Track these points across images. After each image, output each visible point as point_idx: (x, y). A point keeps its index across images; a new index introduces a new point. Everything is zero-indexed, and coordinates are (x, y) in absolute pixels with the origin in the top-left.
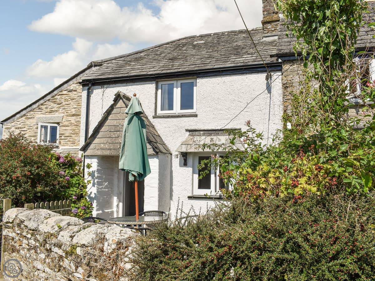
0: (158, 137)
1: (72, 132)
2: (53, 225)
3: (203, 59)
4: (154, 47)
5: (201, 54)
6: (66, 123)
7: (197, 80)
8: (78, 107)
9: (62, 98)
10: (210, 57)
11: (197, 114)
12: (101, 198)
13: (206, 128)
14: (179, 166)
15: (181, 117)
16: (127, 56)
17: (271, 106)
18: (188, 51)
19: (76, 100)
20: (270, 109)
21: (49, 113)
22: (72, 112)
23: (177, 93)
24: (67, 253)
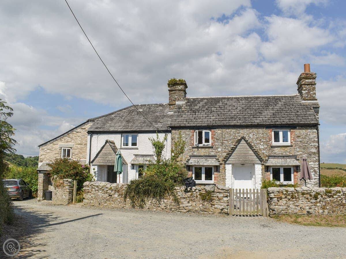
1: (79, 152)
3: (141, 123)
4: (118, 111)
5: (141, 120)
6: (76, 148)
7: (139, 134)
9: (73, 135)
10: (145, 122)
11: (138, 148)
13: (142, 154)
14: (131, 169)
15: (131, 149)
16: (106, 116)
18: (135, 116)
19: (81, 137)
21: (66, 142)
22: (79, 143)
23: (130, 139)
24: (109, 189)
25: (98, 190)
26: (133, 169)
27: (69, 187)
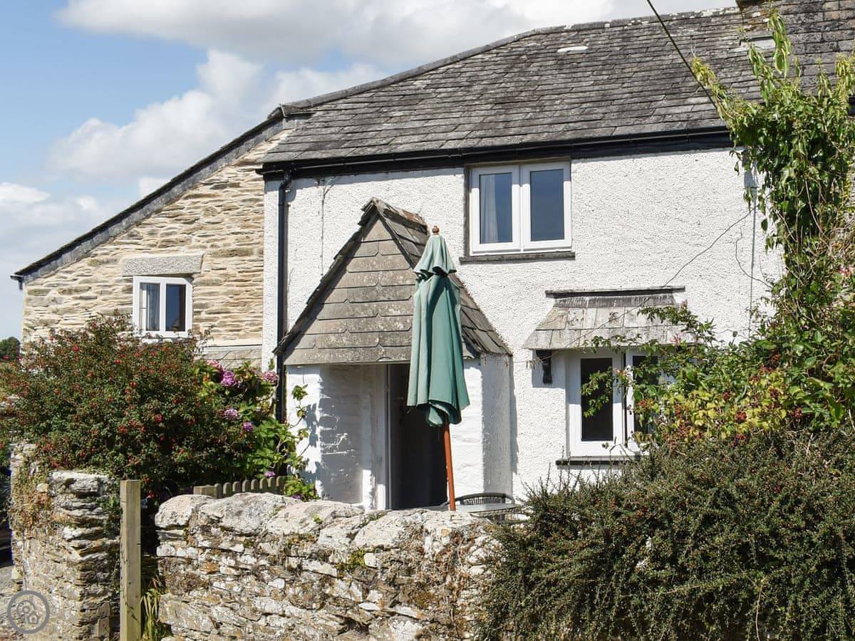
0: (476, 312)
1: (231, 301)
2: (301, 518)
3: (584, 106)
4: (449, 62)
5: (579, 89)
6: (214, 276)
7: (573, 165)
8: (246, 230)
9: (196, 205)
10: (605, 99)
11: (574, 253)
12: (333, 474)
13: (597, 288)
14: (532, 386)
15: (532, 259)
16: (377, 88)
17: (756, 230)
18: (544, 78)
19: (238, 210)
20: (754, 239)
21: (159, 247)
22: (229, 245)
23: (521, 196)
24: (342, 568)
25: (256, 572)
26: (547, 380)
27: (79, 531)
